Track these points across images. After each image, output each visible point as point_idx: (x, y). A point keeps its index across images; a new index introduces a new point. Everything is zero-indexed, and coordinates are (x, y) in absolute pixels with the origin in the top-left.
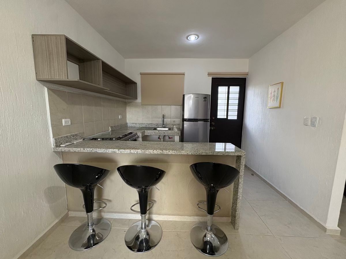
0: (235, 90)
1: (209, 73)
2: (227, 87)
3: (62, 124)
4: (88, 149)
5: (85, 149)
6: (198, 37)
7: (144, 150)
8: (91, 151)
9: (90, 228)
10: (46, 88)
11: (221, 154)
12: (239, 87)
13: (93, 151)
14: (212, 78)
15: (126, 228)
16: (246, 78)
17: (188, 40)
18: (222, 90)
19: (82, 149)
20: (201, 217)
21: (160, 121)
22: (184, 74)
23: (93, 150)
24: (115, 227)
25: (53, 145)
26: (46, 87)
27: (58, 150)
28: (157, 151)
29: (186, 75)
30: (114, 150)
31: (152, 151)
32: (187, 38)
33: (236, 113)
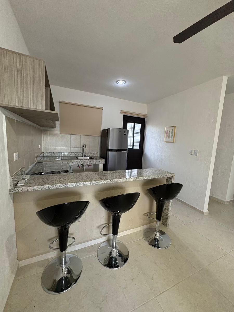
0: (138, 126)
1: (122, 111)
2: (133, 124)
3: (14, 159)
4: (58, 185)
5: (55, 185)
6: (126, 82)
7: (113, 180)
8: (61, 187)
9: (64, 267)
10: (5, 116)
11: (163, 177)
12: (140, 124)
13: (63, 187)
14: (124, 115)
15: (95, 254)
16: (145, 119)
17: (117, 83)
18: (130, 125)
19: (50, 186)
20: (146, 225)
21: (80, 150)
22: (102, 109)
23: (63, 185)
24: (83, 258)
25: (11, 186)
26: (5, 114)
27: (17, 191)
28: (123, 179)
29: (103, 109)
30: (86, 183)
31: (119, 179)
32: (117, 82)
33: (138, 144)
